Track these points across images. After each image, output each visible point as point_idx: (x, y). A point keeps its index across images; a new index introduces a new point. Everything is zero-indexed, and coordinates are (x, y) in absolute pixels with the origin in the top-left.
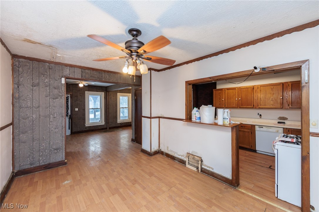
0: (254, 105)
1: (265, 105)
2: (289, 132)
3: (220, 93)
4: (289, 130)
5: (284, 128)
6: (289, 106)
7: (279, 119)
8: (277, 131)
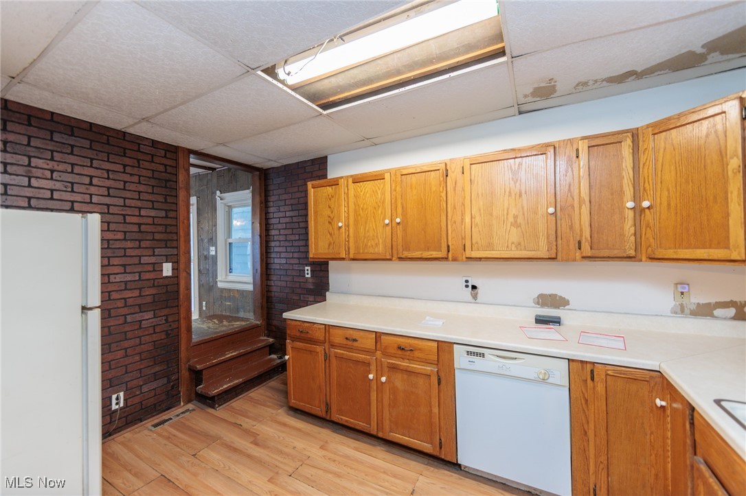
0: (448, 246)
1: (490, 246)
2: (592, 379)
3: (330, 198)
4: (592, 372)
5: (573, 360)
6: (580, 249)
7: (538, 303)
8: (541, 377)
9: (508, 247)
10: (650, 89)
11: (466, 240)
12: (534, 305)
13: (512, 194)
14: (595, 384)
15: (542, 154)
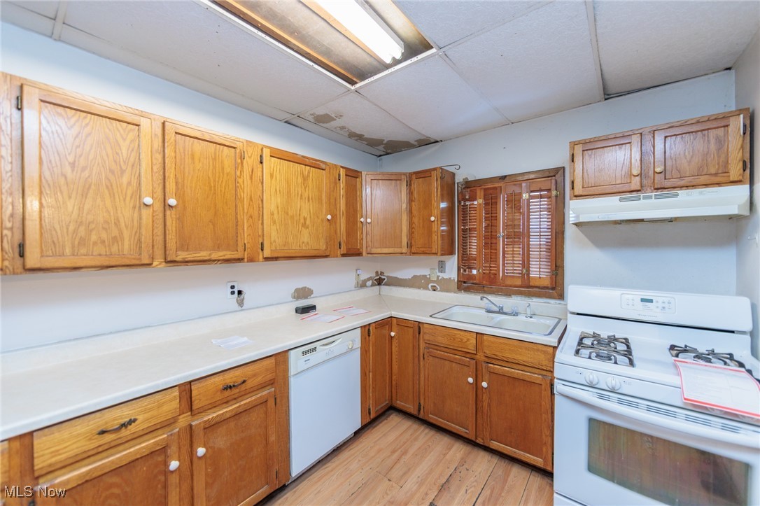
0: (245, 245)
1: (286, 245)
4: (369, 330)
6: (340, 248)
7: (295, 297)
8: (350, 347)
9: (300, 246)
11: (265, 238)
12: (292, 299)
13: (303, 198)
14: (371, 337)
15: (323, 169)
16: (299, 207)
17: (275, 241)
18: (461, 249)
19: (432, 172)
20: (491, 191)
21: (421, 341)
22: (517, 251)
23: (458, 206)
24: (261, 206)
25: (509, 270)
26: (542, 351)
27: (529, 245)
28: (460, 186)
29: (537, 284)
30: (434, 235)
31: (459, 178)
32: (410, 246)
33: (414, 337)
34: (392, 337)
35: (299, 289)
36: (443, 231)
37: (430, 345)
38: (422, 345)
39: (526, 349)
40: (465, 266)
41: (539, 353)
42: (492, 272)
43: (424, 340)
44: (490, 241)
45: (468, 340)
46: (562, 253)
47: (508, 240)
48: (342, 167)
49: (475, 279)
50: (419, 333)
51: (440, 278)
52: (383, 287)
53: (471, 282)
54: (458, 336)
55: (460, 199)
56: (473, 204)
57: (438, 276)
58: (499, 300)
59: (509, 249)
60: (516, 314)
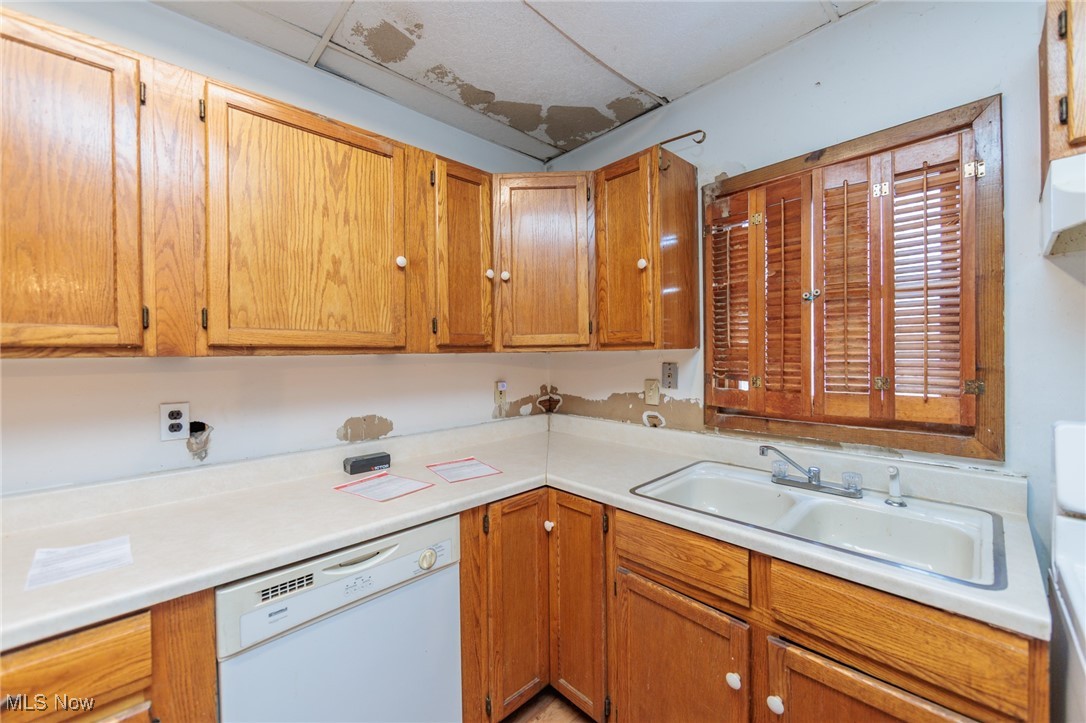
2: (486, 528)
4: (485, 520)
5: (465, 514)
6: (435, 332)
7: (345, 437)
8: (425, 566)
9: (320, 322)
10: (476, 137)
11: (212, 299)
12: (338, 441)
13: (331, 212)
14: (490, 535)
15: (385, 155)
16: (317, 233)
17: (243, 308)
18: (711, 334)
19: (641, 159)
20: (784, 191)
21: (611, 550)
22: (855, 333)
23: (704, 239)
24: (202, 223)
25: (834, 380)
26: (981, 644)
27: (890, 315)
28: (708, 192)
29: (917, 416)
30: (646, 300)
31: (706, 178)
32: (594, 328)
33: (594, 538)
34: (548, 534)
35: (358, 419)
36: (667, 298)
37: (629, 562)
38: (613, 561)
39: (917, 625)
40: (721, 373)
41: (969, 650)
42: (788, 385)
43: (616, 549)
44: (784, 313)
45: (726, 567)
46: (998, 332)
47: (831, 306)
48: (439, 157)
49: (745, 404)
50: (606, 532)
51: (666, 400)
52: (556, 418)
53: (737, 408)
54: (698, 552)
55: (709, 221)
56: (740, 228)
57: (662, 396)
58: (806, 455)
59: (835, 328)
60: (856, 494)
